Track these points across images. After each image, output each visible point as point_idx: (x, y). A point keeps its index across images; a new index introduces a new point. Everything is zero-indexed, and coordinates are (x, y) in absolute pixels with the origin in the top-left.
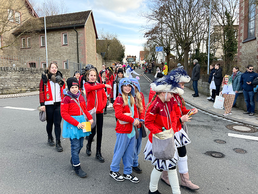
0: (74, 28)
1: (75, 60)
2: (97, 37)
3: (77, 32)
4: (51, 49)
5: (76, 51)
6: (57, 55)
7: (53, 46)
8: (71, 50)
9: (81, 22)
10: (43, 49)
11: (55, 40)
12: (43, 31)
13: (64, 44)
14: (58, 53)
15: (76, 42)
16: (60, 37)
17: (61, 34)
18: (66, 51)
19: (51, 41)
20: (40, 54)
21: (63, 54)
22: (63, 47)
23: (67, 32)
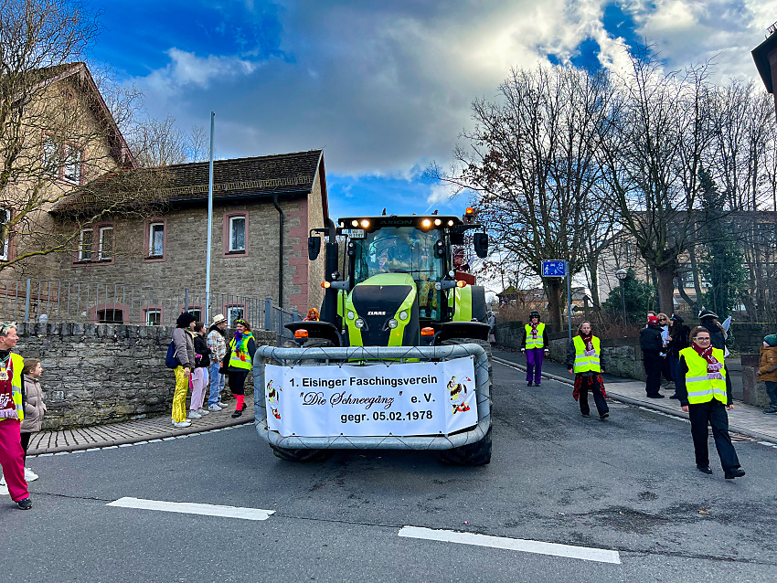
0: (276, 200)
3: (281, 212)
5: (274, 273)
7: (191, 255)
8: (255, 268)
11: (200, 235)
13: (231, 249)
15: (275, 242)
16: (221, 228)
17: (225, 215)
18: (238, 271)
19: (188, 238)
20: (142, 281)
21: (228, 283)
22: (228, 259)
23: (247, 213)
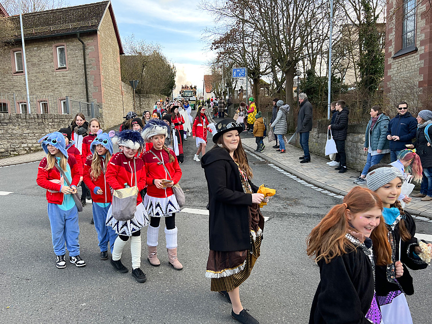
0: (78, 36)
1: (81, 97)
2: (121, 52)
3: (83, 43)
4: (36, 76)
5: (83, 80)
6: (47, 88)
7: (38, 71)
8: (73, 77)
9: (90, 25)
10: (19, 76)
11: (42, 58)
12: (18, 43)
13: (59, 66)
14: (48, 83)
15: (81, 62)
16: (52, 54)
17: (53, 46)
18: (64, 79)
19: (35, 60)
20: (14, 86)
21: (59, 86)
22: (59, 73)
23: (65, 44)
